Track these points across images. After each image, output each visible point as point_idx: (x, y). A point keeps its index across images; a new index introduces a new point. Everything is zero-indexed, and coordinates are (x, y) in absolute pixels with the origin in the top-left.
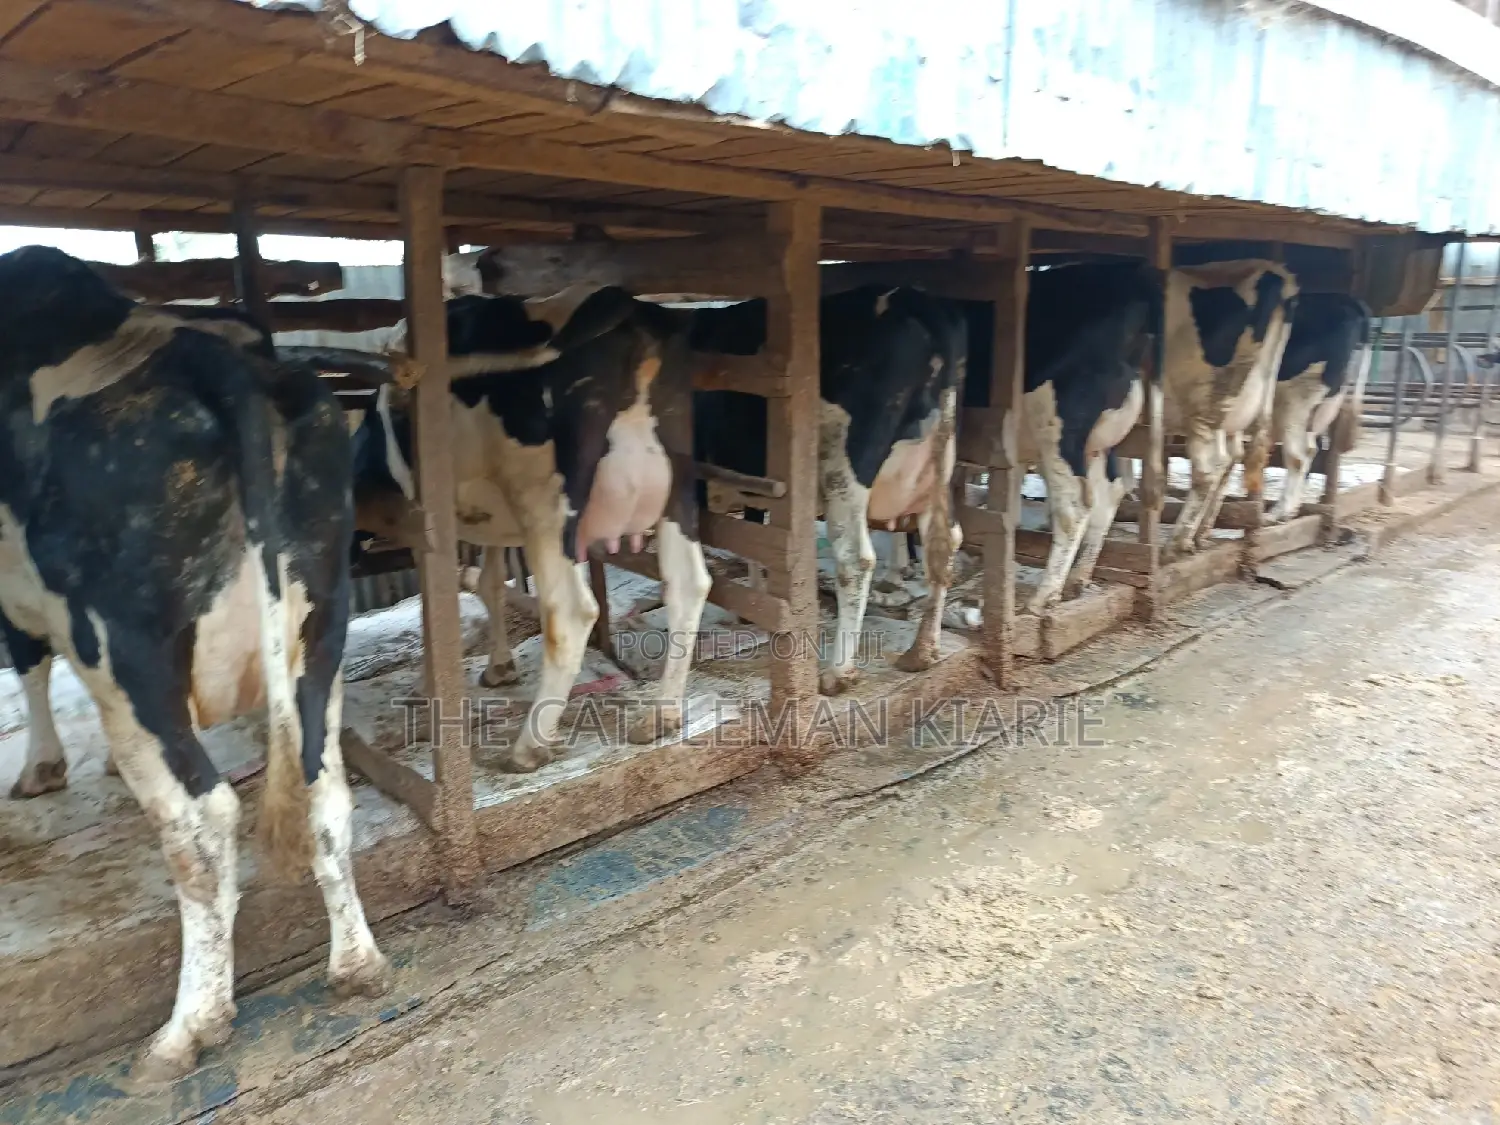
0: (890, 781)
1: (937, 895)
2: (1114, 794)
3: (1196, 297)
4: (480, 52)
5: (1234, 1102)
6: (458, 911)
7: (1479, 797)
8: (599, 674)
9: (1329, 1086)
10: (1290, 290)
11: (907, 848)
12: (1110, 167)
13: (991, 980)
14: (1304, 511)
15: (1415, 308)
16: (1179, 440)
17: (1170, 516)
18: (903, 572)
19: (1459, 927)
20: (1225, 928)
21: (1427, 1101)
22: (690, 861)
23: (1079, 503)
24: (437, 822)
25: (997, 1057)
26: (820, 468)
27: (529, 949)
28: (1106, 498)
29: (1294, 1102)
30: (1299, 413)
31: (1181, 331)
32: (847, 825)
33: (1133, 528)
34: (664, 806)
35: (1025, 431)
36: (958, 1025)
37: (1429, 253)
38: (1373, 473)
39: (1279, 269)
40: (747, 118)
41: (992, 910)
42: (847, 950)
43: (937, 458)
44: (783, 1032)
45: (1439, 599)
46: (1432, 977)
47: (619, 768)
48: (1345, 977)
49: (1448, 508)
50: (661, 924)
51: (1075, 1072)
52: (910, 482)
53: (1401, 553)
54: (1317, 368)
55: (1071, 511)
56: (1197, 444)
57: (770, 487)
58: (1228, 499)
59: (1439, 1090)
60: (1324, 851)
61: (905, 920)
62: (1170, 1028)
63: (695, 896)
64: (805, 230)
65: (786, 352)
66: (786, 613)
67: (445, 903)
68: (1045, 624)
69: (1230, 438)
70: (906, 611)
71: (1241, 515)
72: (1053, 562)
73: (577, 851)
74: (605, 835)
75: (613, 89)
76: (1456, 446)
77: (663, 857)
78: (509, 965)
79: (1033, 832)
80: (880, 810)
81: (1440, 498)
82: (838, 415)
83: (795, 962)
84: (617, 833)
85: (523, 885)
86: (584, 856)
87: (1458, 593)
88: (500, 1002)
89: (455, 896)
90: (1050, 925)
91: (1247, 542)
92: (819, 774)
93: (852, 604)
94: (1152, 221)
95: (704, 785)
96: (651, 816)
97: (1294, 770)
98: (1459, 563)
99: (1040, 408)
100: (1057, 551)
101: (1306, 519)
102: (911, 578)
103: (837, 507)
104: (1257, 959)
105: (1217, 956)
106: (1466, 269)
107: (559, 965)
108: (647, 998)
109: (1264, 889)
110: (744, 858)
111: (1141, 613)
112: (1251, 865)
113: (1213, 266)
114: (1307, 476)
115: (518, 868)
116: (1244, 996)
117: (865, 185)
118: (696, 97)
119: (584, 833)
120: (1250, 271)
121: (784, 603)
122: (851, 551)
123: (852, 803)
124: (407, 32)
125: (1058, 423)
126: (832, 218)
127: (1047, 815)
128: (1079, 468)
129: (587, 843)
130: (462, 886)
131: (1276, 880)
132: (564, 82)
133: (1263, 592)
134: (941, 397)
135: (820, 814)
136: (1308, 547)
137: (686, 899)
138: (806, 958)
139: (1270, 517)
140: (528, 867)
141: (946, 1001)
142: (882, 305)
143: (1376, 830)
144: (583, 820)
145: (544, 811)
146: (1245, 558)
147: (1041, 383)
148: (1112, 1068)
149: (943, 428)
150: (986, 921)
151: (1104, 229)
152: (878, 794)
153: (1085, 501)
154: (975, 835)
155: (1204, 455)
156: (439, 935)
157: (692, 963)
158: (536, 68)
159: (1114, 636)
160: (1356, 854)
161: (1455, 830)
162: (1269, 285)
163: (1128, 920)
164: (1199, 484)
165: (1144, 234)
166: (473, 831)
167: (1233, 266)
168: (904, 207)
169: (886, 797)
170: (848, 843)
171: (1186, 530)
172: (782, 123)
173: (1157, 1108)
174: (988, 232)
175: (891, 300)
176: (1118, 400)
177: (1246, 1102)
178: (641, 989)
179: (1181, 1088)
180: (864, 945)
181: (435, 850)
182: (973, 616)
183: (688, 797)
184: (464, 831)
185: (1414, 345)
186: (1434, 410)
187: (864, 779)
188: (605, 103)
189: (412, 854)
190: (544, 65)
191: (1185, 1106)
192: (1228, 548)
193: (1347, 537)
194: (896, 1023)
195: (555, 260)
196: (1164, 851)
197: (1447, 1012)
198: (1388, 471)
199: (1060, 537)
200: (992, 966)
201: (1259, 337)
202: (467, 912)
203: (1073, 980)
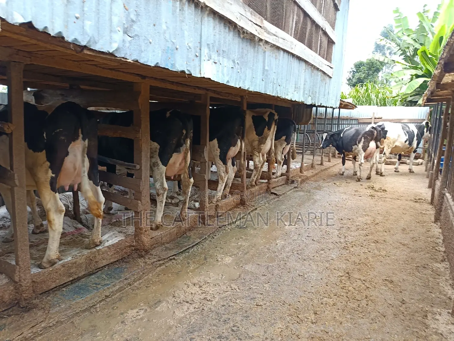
0: (172, 254)
1: (186, 286)
2: (235, 253)
3: (253, 117)
4: (42, 32)
5: (265, 332)
6: (24, 309)
7: (323, 247)
8: (76, 228)
9: (288, 324)
10: (276, 117)
11: (177, 274)
12: (228, 82)
13: (201, 309)
14: (282, 175)
15: (306, 123)
16: (251, 156)
17: (249, 176)
18: (177, 193)
19: (319, 279)
20: (264, 286)
21: (311, 324)
22: (108, 285)
23: (225, 172)
24: (17, 279)
25: (203, 330)
26: (151, 161)
27: (51, 318)
28: (232, 171)
29: (280, 330)
30: (280, 149)
31: (250, 126)
32: (158, 269)
33: (240, 179)
34: (99, 268)
35: (210, 152)
36: (192, 323)
37: (309, 110)
38: (298, 166)
39: (274, 112)
40: (126, 59)
41: (202, 289)
42: (159, 305)
43: (185, 158)
44: (138, 332)
45: (315, 197)
46: (313, 293)
47: (84, 257)
48: (292, 296)
49: (316, 174)
50: (98, 305)
51: (224, 331)
52: (178, 165)
53: (306, 186)
54: (284, 138)
55: (223, 174)
56: (255, 157)
57: (135, 166)
58: (263, 172)
59: (314, 321)
60: (288, 263)
61: (176, 295)
62: (249, 315)
63: (110, 295)
64: (145, 92)
65: (140, 126)
66: (140, 205)
67: (19, 307)
68: (217, 206)
69: (263, 155)
70: (178, 204)
71: (267, 176)
72: (219, 189)
73: (69, 285)
74: (79, 279)
75: (85, 47)
76: (318, 159)
77: (99, 284)
78: (43, 325)
79: (214, 265)
80: (169, 264)
81: (315, 172)
82: (156, 145)
83: (142, 311)
84: (83, 278)
85: (48, 298)
86: (70, 287)
87: (318, 195)
88: (40, 338)
89: (23, 304)
90: (218, 291)
91: (268, 183)
92: (151, 254)
93: (161, 202)
94: (242, 97)
95: (112, 261)
96: (95, 271)
97: (280, 242)
98: (319, 188)
99: (214, 146)
100: (220, 185)
101: (283, 177)
102: (179, 195)
103: (156, 173)
104: (271, 294)
105: (261, 294)
106: (318, 114)
107: (62, 323)
108: (94, 329)
109: (273, 275)
110: (126, 282)
111: (242, 203)
112: (270, 269)
113: (258, 110)
114: (283, 166)
115: (47, 293)
116: (268, 304)
117: (163, 80)
118: (111, 52)
119: (71, 279)
120: (266, 112)
121: (139, 202)
122: (161, 186)
123: (161, 262)
124: (16, 23)
125: (219, 150)
126: (153, 89)
127: (217, 260)
128: (225, 163)
129: (72, 282)
130: (25, 300)
131: (276, 272)
132: (69, 43)
133: (273, 196)
134: (186, 141)
135: (151, 266)
136: (283, 185)
137: (107, 297)
138: (146, 310)
139: (274, 176)
140: (51, 292)
141: (188, 317)
142: (168, 114)
143: (300, 257)
144: (70, 275)
145: (56, 272)
146: (268, 187)
147: (215, 139)
148: (235, 328)
149: (187, 150)
150: (200, 292)
151: (229, 98)
152: (169, 259)
153: (227, 172)
154: (197, 268)
155: (257, 160)
156: (17, 318)
157: (109, 316)
158: (60, 38)
159: (235, 209)
160: (295, 263)
161: (318, 255)
162: (271, 115)
163: (238, 287)
164: (256, 167)
165: (240, 100)
166: (30, 281)
167: (263, 110)
168: (174, 88)
169: (171, 260)
170: (159, 274)
171: (253, 180)
172: (137, 61)
173: (246, 337)
174: (198, 96)
175: (170, 113)
176: (234, 145)
177: (269, 332)
178: (92, 326)
179: (252, 331)
180: (164, 304)
181: (15, 288)
182: (197, 205)
183: (107, 265)
184: (27, 281)
185: (306, 132)
186: (313, 149)
187: (164, 255)
188: (82, 50)
189: (6, 291)
190: (63, 38)
191: (253, 336)
192: (263, 185)
193: (293, 182)
194: (173, 325)
195: (62, 95)
196: (248, 267)
197: (316, 301)
198: (302, 164)
199: (220, 182)
200: (201, 305)
201: (269, 129)
202: (28, 309)
203: (223, 306)
